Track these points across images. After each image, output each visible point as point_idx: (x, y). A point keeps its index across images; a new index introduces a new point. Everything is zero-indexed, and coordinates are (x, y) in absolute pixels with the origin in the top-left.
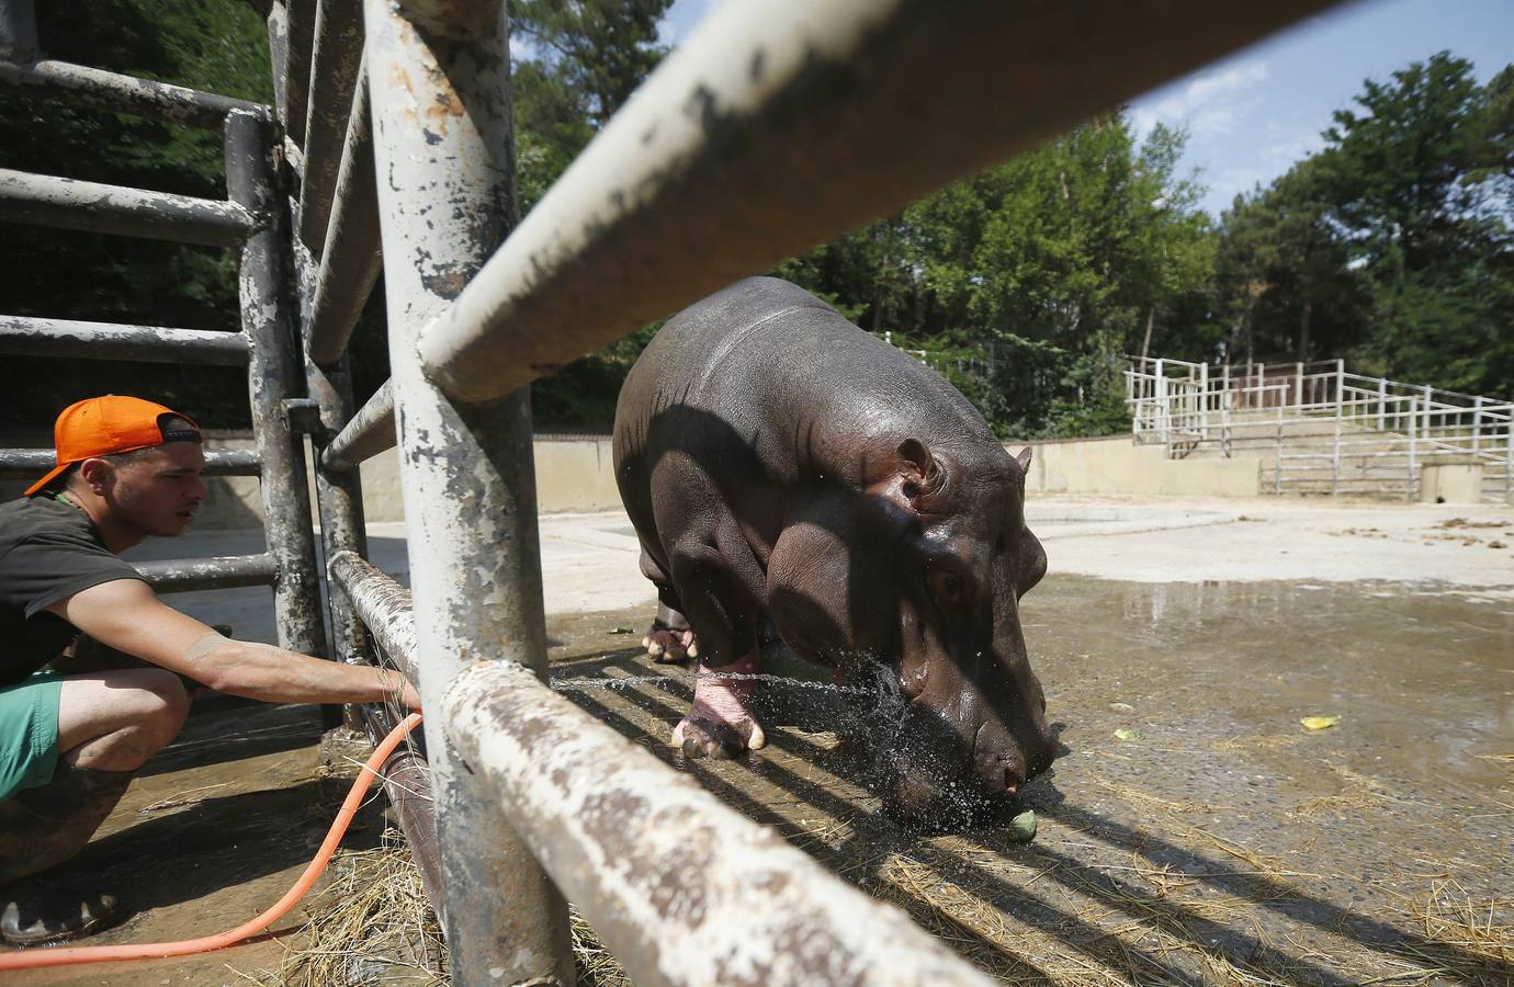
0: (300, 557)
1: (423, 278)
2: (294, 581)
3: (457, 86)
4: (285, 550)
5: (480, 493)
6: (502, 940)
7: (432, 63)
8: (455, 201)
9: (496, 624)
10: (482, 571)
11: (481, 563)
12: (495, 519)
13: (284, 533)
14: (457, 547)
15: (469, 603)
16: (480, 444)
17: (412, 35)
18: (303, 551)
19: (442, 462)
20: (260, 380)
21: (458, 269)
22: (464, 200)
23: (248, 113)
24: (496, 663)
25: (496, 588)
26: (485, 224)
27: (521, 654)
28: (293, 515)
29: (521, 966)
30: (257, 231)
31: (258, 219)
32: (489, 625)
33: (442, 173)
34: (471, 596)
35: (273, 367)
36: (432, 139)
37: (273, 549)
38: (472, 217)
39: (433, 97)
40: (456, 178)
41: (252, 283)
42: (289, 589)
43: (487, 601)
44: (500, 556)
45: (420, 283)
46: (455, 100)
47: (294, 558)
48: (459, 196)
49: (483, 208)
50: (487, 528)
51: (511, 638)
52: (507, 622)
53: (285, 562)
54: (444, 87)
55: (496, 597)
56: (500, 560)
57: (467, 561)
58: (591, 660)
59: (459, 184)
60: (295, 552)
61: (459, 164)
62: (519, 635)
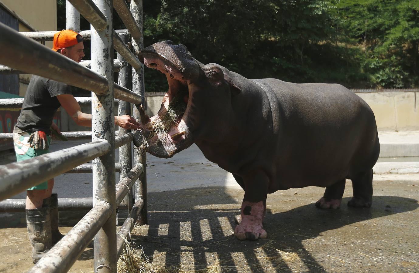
0: (127, 164)
1: (95, 134)
2: (125, 172)
3: (101, 102)
4: (123, 162)
5: (101, 171)
6: (100, 255)
7: (98, 100)
8: (100, 121)
9: (103, 194)
10: (101, 184)
11: (101, 183)
12: (104, 175)
13: (123, 157)
14: (97, 180)
15: (99, 190)
16: (102, 162)
17: (95, 95)
18: (128, 163)
19: (96, 165)
20: (121, 110)
21: (100, 133)
22: (101, 121)
23: (123, 34)
24: (102, 201)
25: (103, 188)
26: (105, 124)
27: (107, 200)
28: (126, 151)
29: (103, 261)
30: (123, 67)
31: (123, 64)
32: (102, 194)
33: (98, 117)
34: (99, 189)
35: (124, 106)
36: (97, 112)
37: (120, 161)
38: (102, 124)
39: (98, 105)
40: (100, 118)
41: (120, 82)
42: (123, 174)
43: (101, 190)
44: (104, 182)
45: (95, 135)
46: (101, 105)
47: (125, 165)
48: (100, 120)
49: (105, 121)
50: (102, 177)
51: (105, 197)
52: (105, 194)
53: (123, 166)
54: (99, 103)
55: (103, 189)
56: (104, 183)
57: (99, 182)
58: (234, 211)
59: (101, 118)
60: (126, 163)
61: (101, 115)
62: (107, 197)
